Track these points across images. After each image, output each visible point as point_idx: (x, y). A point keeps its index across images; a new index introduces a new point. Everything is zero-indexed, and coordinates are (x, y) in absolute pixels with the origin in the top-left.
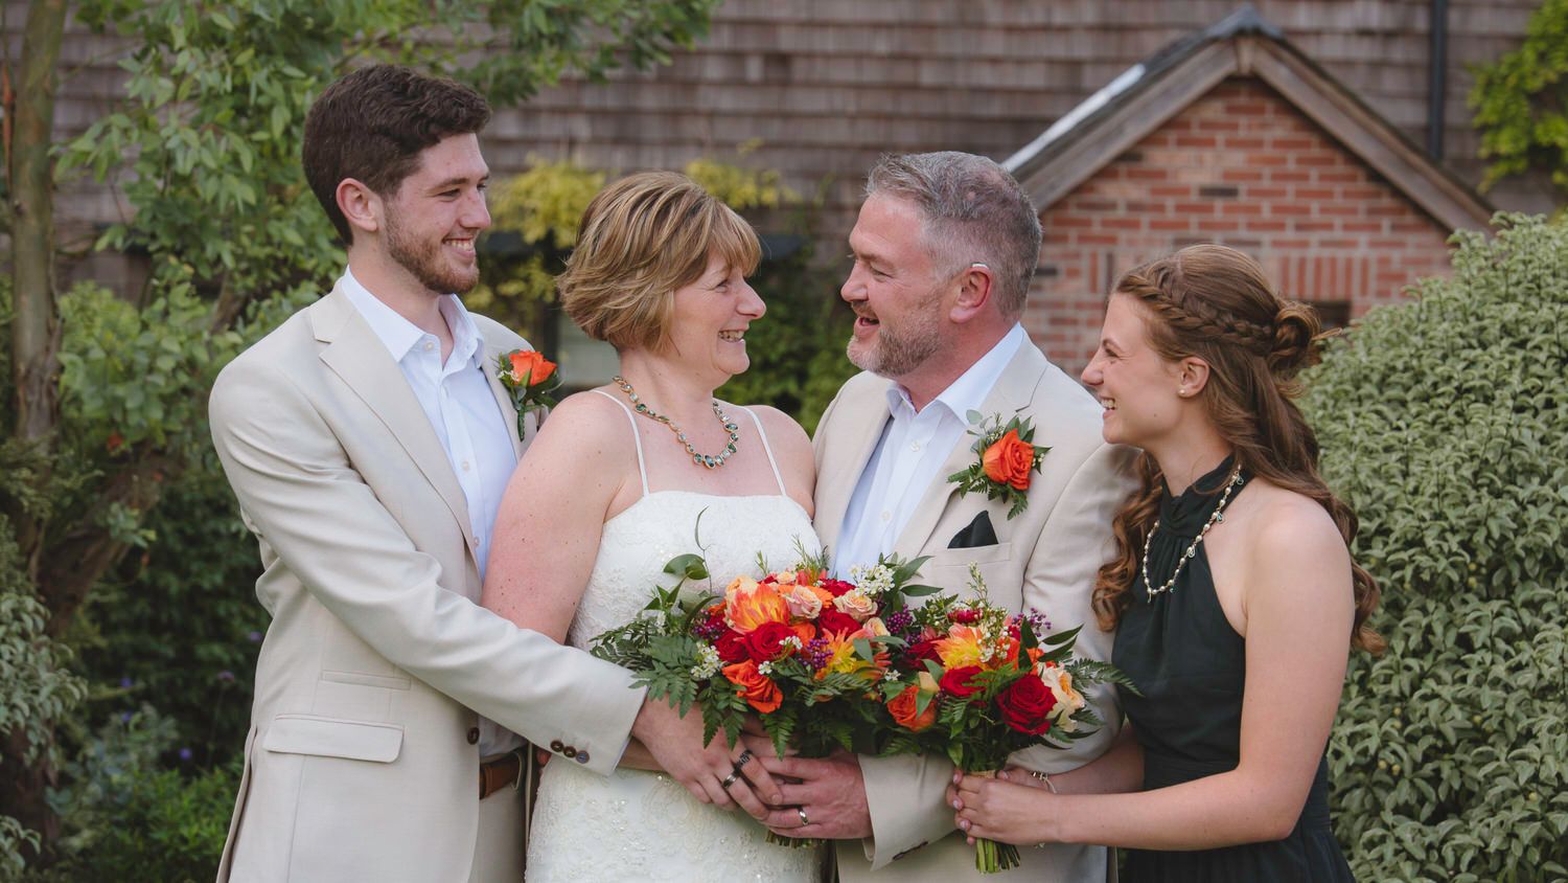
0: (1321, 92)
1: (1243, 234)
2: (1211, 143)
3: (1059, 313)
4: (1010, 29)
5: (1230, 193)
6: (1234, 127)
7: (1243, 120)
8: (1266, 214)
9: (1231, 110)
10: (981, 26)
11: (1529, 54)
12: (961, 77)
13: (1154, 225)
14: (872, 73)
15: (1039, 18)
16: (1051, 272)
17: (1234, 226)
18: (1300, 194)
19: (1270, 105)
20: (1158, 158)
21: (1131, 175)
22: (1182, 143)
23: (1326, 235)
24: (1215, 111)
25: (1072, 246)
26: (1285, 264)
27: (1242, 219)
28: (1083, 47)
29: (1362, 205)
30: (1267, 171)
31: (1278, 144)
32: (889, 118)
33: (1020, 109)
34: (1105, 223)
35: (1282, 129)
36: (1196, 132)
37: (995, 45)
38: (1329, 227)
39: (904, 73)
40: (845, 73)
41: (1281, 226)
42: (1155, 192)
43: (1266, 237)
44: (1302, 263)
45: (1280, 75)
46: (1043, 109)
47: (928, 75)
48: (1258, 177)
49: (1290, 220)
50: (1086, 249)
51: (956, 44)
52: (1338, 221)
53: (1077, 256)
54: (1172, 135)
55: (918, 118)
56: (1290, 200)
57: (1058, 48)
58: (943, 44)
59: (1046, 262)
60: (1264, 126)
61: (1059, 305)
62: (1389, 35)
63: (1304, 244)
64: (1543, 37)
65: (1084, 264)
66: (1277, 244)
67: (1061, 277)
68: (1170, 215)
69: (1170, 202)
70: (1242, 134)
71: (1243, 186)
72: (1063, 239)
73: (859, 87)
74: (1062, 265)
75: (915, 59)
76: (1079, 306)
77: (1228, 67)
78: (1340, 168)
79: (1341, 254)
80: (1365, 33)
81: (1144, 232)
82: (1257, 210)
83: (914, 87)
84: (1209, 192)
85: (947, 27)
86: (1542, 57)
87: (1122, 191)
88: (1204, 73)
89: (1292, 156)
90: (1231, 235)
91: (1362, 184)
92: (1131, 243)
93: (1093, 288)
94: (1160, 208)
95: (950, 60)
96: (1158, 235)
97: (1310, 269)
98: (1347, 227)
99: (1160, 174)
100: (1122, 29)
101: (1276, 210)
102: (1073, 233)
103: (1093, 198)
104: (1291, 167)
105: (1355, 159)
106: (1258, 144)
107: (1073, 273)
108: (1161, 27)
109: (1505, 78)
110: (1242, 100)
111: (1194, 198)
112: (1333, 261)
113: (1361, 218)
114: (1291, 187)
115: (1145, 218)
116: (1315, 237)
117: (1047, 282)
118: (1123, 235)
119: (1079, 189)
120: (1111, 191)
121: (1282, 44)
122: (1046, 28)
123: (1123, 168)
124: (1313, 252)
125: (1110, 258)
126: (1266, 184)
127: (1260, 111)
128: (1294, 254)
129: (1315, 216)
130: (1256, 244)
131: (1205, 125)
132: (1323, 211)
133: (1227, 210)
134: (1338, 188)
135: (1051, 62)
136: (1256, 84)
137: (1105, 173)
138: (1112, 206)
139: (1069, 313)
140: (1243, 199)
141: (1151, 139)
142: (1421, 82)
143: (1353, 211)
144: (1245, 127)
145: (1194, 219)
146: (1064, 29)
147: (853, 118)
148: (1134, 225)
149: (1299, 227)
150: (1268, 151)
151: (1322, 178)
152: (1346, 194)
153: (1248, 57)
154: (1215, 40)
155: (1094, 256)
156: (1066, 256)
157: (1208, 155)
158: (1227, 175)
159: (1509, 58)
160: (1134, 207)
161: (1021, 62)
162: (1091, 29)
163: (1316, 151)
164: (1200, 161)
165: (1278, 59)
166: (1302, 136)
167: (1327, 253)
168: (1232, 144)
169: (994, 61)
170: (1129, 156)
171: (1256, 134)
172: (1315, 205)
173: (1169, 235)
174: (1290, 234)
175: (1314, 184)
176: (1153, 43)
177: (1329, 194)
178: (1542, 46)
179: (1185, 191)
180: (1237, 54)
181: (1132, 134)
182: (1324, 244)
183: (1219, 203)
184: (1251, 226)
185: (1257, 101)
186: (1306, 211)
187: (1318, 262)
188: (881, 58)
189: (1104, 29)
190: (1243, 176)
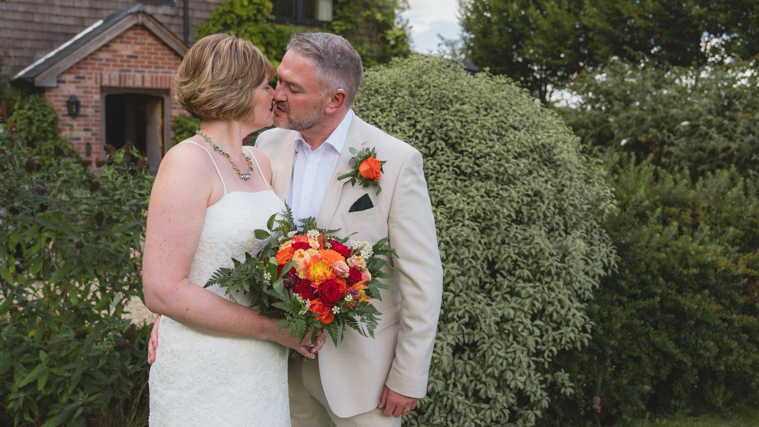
0: (162, 31)
1: (140, 69)
2: (129, 43)
3: (86, 90)
4: (62, 7)
5: (136, 57)
6: (136, 39)
7: (139, 37)
8: (146, 63)
9: (135, 34)
10: (53, 5)
11: (211, 24)
12: (47, 20)
13: (114, 66)
14: (18, 17)
15: (71, 4)
16: (83, 78)
17: (137, 67)
18: (155, 58)
19: (146, 33)
20: (115, 46)
21: (107, 51)
22: (122, 42)
23: (150, 70)
24: (131, 34)
25: (90, 71)
26: (152, 77)
27: (139, 65)
28: (85, 14)
29: (173, 62)
30: (146, 51)
31: (149, 44)
32: (25, 30)
33: (66, 31)
34: (99, 64)
35: (150, 40)
36: (125, 40)
37: (58, 11)
38: (164, 68)
39: (29, 17)
40: (10, 16)
41: (150, 67)
42: (114, 56)
43: (146, 70)
44: (157, 77)
45: (150, 25)
46: (73, 31)
47: (37, 18)
48: (144, 53)
49: (153, 66)
50: (94, 72)
51: (46, 10)
52: (167, 66)
53: (91, 73)
54: (119, 40)
55: (34, 31)
56: (153, 60)
57: (77, 13)
58: (41, 10)
59: (81, 75)
60: (145, 39)
61: (86, 87)
62: (173, 16)
63: (157, 72)
64: (214, 19)
65: (93, 76)
66: (149, 72)
67: (87, 79)
68: (119, 63)
69: (118, 59)
70: (139, 41)
71: (140, 56)
72: (86, 68)
73: (14, 21)
74: (87, 76)
75: (32, 13)
76: (92, 88)
77: (135, 21)
78: (167, 52)
79: (168, 75)
80: (166, 15)
81: (111, 67)
82: (143, 62)
83: (32, 22)
84: (130, 57)
85: (42, 5)
86: (214, 25)
87: (104, 55)
88: (128, 23)
89: (153, 47)
90: (136, 69)
91: (173, 57)
92: (107, 70)
93: (96, 83)
94: (116, 61)
95: (43, 14)
96: (115, 68)
97: (159, 79)
98: (169, 68)
99: (116, 51)
100: (96, 9)
101: (149, 62)
102: (90, 67)
103: (96, 57)
104: (153, 51)
105: (171, 49)
106: (143, 44)
107: (90, 78)
108: (108, 9)
109: (204, 30)
110: (139, 31)
111: (125, 58)
112: (165, 77)
113: (173, 66)
114: (153, 56)
115: (111, 63)
116: (160, 70)
117: (82, 81)
118: (105, 68)
119: (92, 54)
120: (102, 55)
121: (151, 16)
122: (73, 7)
123: (104, 49)
124: (159, 75)
125: (101, 74)
126: (146, 55)
127: (143, 34)
128: (155, 75)
129: (160, 65)
130: (144, 72)
131: (128, 38)
132: (162, 63)
133: (135, 62)
134: (166, 57)
135: (75, 17)
136: (143, 27)
137: (99, 50)
138: (101, 59)
139: (89, 90)
140: (140, 59)
141: (113, 41)
142: (181, 30)
143: (170, 64)
144: (140, 39)
145: (126, 64)
146: (79, 8)
147: (13, 30)
148: (108, 65)
149: (156, 68)
150: (146, 46)
151: (162, 54)
152: (169, 59)
153: (140, 19)
154: (131, 14)
155: (96, 74)
156: (88, 73)
157: (129, 46)
158: (135, 52)
159: (205, 25)
160: (107, 60)
161: (66, 16)
162: (87, 8)
163: (160, 47)
164: (127, 48)
165: (150, 20)
166: (156, 42)
167: (163, 75)
168: (136, 43)
169: (57, 16)
170: (106, 46)
171: (143, 41)
172: (160, 62)
173: (119, 68)
174: (153, 69)
175: (159, 56)
176: (106, 14)
177: (163, 59)
178: (214, 22)
179: (122, 56)
180: (138, 18)
181: (107, 39)
182: (163, 72)
183: (133, 60)
184: (142, 67)
185: (142, 32)
186: (157, 63)
187: (161, 77)
188: (21, 12)
189: (91, 8)
190: (139, 53)
